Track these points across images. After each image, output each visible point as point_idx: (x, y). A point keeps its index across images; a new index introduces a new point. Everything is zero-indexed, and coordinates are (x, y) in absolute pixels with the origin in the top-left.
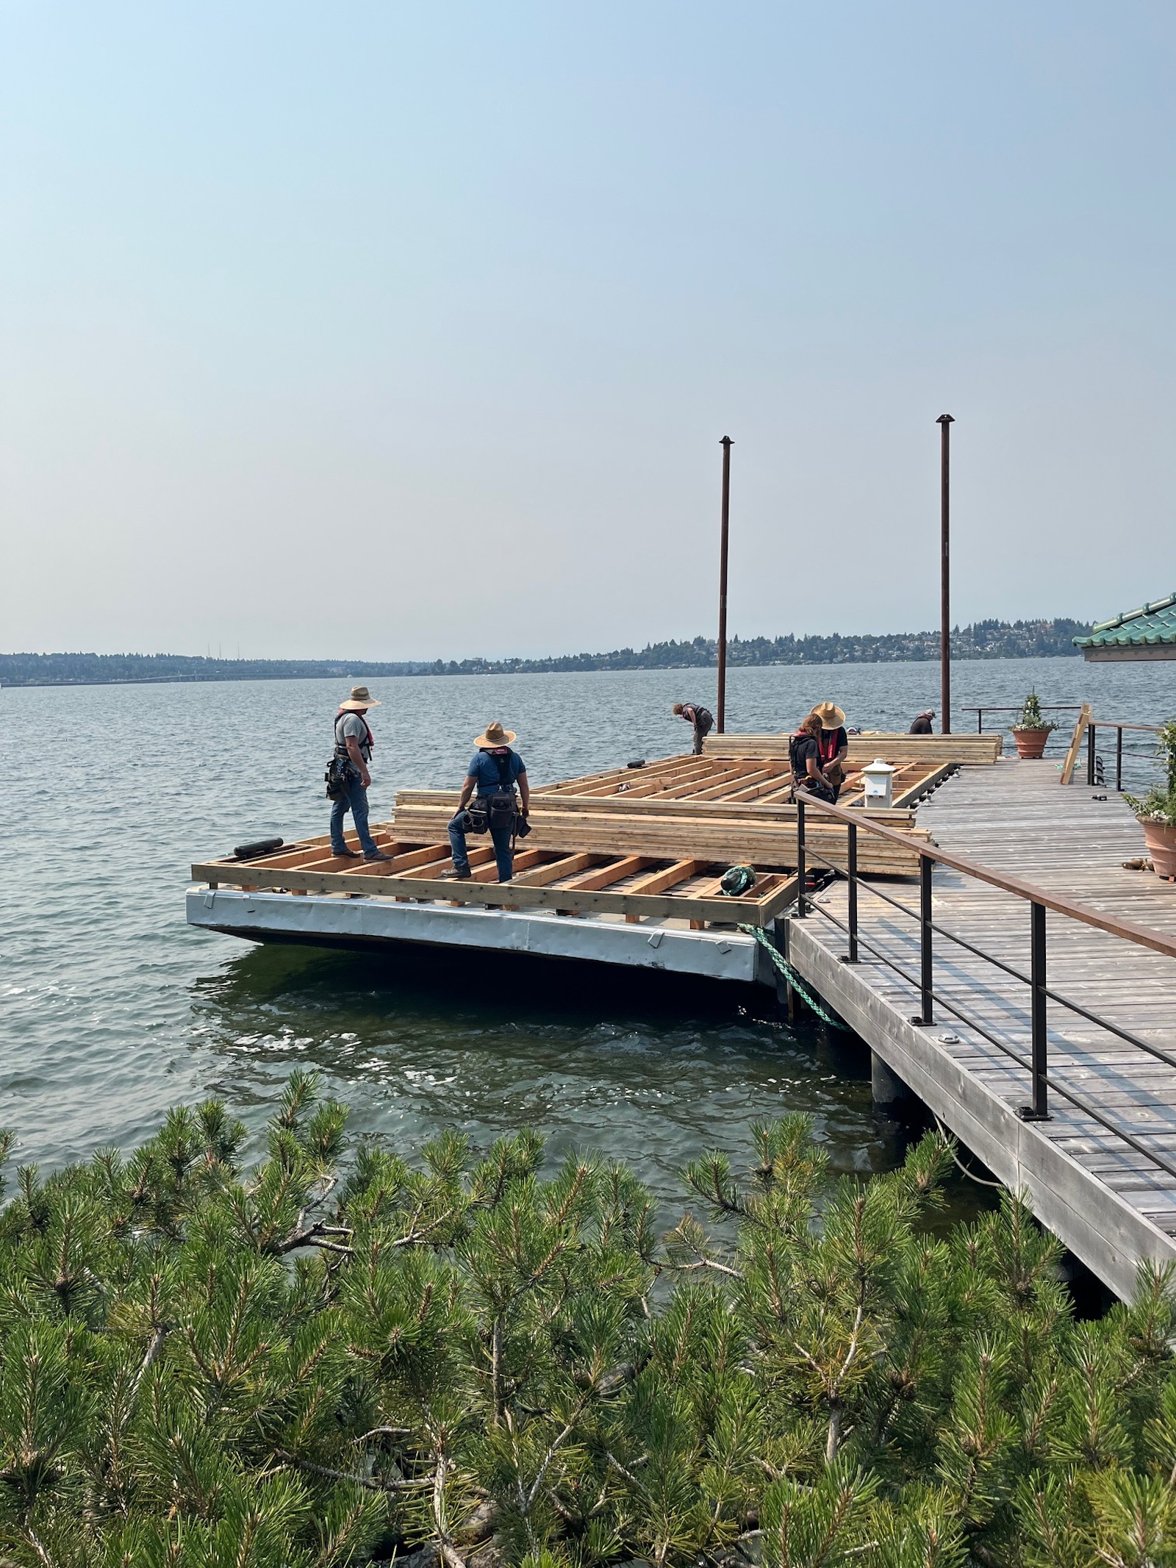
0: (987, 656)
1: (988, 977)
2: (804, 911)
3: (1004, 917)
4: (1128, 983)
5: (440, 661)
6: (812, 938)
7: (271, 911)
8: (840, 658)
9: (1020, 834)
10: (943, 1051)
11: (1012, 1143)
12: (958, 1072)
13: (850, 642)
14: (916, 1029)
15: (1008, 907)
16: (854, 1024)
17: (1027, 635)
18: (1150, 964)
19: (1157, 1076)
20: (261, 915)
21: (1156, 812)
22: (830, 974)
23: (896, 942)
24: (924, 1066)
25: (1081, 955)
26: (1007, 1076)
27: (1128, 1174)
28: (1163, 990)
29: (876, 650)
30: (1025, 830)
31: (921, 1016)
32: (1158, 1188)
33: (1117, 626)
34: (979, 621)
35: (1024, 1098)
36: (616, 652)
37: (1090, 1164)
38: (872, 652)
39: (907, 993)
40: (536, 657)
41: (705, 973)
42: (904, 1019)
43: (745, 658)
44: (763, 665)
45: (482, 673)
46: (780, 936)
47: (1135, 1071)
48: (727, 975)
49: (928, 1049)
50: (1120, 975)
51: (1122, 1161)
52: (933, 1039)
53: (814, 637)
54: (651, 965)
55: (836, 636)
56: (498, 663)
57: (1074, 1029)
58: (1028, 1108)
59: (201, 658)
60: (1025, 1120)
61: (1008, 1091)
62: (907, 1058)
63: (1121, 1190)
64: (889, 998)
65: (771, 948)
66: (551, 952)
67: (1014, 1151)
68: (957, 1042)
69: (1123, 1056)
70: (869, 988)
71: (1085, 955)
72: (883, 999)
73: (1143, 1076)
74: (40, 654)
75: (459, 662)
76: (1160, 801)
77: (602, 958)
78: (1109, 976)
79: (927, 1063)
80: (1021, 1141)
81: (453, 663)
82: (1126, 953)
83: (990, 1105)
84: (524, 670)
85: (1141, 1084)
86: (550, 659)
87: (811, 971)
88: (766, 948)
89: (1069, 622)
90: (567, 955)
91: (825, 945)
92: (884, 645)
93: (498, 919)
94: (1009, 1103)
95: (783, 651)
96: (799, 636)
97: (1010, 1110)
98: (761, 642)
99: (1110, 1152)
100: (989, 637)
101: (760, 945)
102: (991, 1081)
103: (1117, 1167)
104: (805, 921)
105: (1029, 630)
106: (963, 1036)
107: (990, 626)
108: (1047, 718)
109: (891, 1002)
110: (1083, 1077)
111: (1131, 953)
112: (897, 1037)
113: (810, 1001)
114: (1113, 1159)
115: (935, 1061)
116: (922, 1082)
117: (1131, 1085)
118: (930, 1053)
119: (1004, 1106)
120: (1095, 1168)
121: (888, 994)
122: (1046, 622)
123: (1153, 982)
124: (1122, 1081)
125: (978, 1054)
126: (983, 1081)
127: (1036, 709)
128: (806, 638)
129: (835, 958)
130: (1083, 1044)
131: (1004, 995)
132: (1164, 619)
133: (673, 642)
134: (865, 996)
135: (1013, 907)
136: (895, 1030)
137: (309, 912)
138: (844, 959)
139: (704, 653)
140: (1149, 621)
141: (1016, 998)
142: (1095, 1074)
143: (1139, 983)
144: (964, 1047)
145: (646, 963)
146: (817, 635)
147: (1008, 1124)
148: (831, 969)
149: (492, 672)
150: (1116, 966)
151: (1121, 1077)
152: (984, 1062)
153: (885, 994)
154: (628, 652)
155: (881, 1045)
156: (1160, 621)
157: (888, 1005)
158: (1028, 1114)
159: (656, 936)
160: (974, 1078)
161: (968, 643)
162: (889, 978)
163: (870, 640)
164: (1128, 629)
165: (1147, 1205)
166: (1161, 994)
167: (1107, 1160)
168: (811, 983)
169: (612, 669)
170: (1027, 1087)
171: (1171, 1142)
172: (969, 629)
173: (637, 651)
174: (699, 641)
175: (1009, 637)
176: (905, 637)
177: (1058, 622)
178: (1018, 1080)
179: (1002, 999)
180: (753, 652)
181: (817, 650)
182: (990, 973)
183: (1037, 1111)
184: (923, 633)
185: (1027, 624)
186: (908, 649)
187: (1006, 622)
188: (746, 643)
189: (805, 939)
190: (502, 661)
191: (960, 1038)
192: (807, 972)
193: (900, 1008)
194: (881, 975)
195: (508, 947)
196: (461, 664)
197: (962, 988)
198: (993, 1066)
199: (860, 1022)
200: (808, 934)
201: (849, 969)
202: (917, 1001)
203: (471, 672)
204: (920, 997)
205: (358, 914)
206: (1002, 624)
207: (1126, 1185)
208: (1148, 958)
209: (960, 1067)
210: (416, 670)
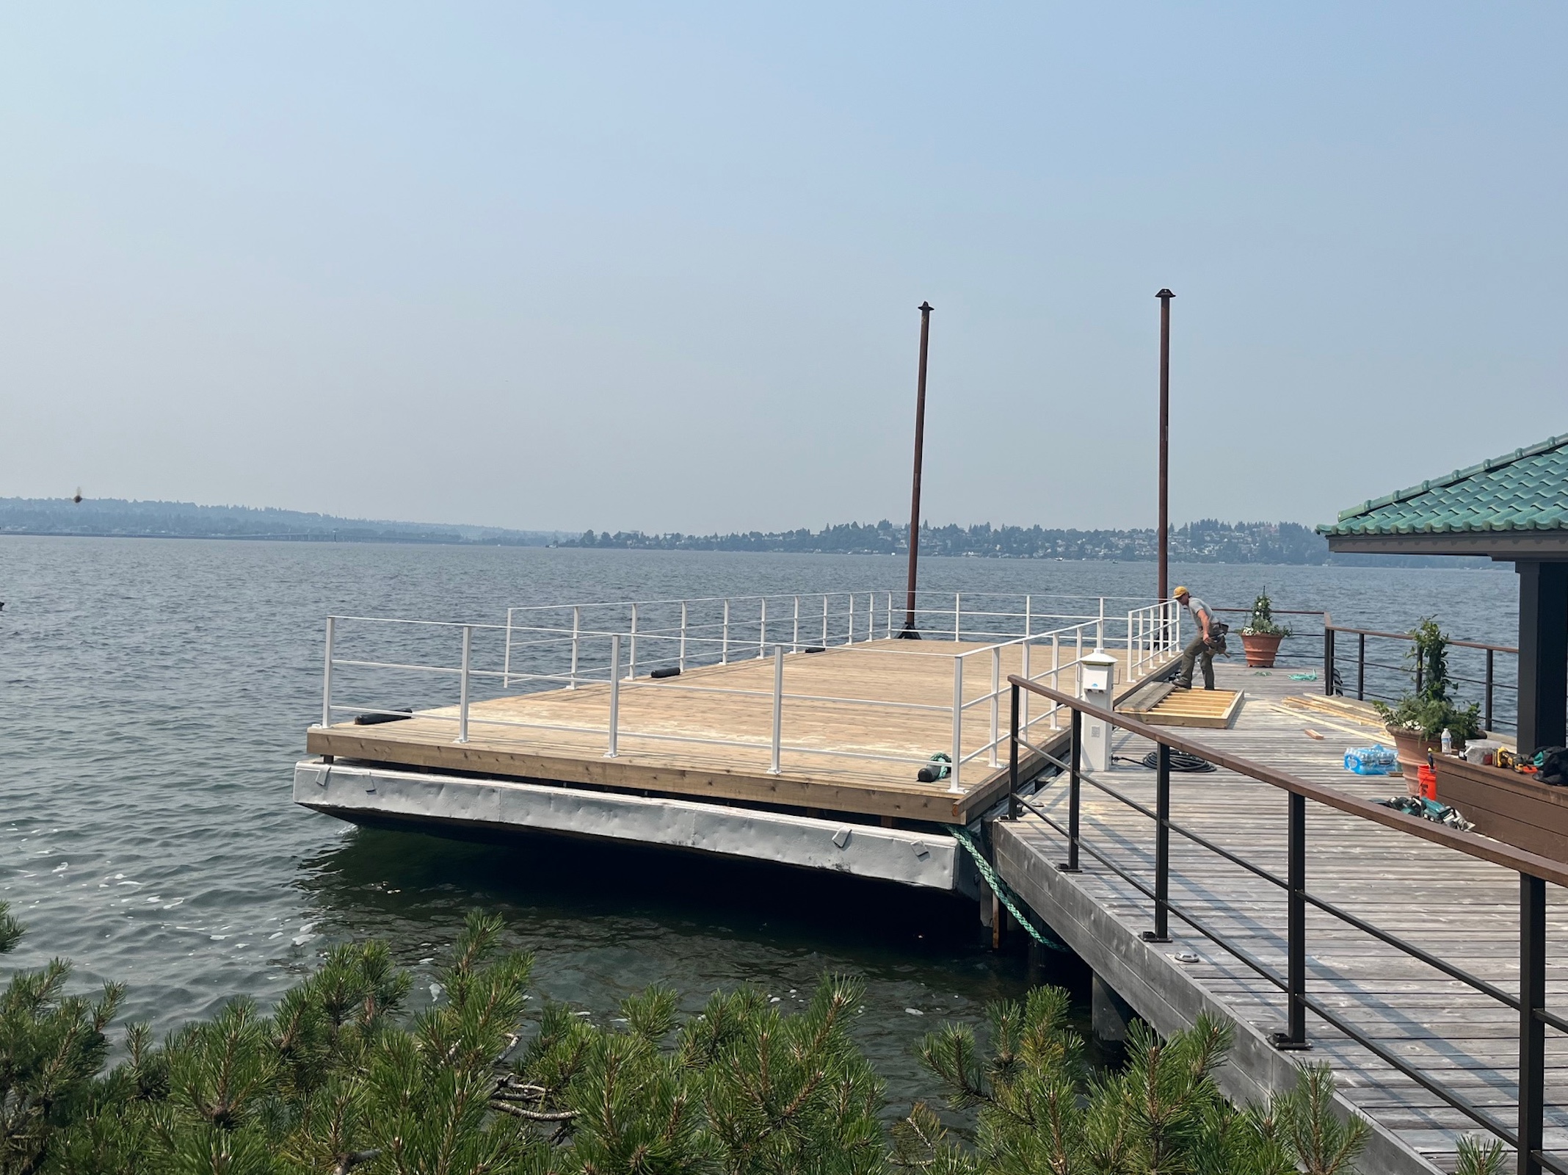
0: (1206, 559)
1: (1227, 894)
2: (1015, 814)
3: (1241, 831)
4: (1386, 907)
5: (590, 532)
6: (1025, 843)
7: (393, 792)
8: (1041, 553)
9: (1254, 745)
10: (1180, 969)
11: (1263, 1077)
12: (1199, 994)
13: (1053, 536)
14: (1148, 945)
15: (1244, 821)
16: (1074, 943)
17: (1250, 539)
18: (1410, 888)
19: (1426, 1007)
20: (382, 795)
21: (1409, 723)
22: (1046, 885)
23: (1120, 852)
24: (1157, 988)
25: (1331, 876)
26: (1256, 1000)
27: (1401, 1110)
28: (1425, 916)
29: (1082, 547)
30: (1257, 741)
31: (1154, 932)
32: (1435, 1126)
33: (1365, 514)
34: (1197, 520)
35: (1277, 1025)
36: (791, 532)
37: (1358, 1099)
38: (1077, 548)
39: (1137, 906)
40: (700, 534)
41: (897, 878)
42: (1135, 934)
43: (935, 547)
44: (955, 555)
45: (638, 547)
46: (986, 840)
47: (1401, 1001)
48: (922, 881)
49: (1163, 968)
50: (1377, 899)
51: (1394, 1096)
52: (1170, 956)
53: (1012, 528)
54: (834, 868)
55: (1037, 527)
56: (657, 537)
57: (1329, 953)
58: (1282, 1035)
59: (317, 515)
60: (1280, 1049)
61: (1258, 1016)
62: (1136, 979)
63: (1394, 1128)
64: (1116, 911)
65: (975, 854)
66: (719, 849)
67: (1267, 1086)
68: (1197, 961)
69: (1386, 984)
70: (1093, 899)
71: (1335, 876)
72: (1109, 912)
73: (1411, 1007)
74: (131, 501)
75: (612, 535)
76: (1414, 710)
77: (778, 858)
78: (1365, 899)
79: (1163, 985)
80: (1274, 1072)
81: (605, 535)
82: (1381, 876)
83: (1238, 1032)
84: (686, 547)
85: (1410, 1015)
86: (716, 536)
87: (1023, 882)
88: (970, 854)
89: (1296, 526)
90: (738, 853)
91: (1041, 852)
92: (1089, 542)
93: (660, 808)
94: (1261, 1030)
95: (977, 541)
96: (996, 526)
97: (1262, 1037)
98: (953, 529)
99: (1378, 1086)
100: (1208, 539)
101: (961, 848)
102: (1237, 1004)
103: (1388, 1102)
104: (1015, 825)
105: (1252, 534)
106: (1203, 955)
107: (1208, 525)
108: (1280, 622)
109: (1119, 915)
110: (1343, 1005)
111: (1387, 876)
112: (1125, 956)
113: (1018, 915)
114: (1383, 1095)
115: (1172, 982)
116: (1155, 1008)
117: (1399, 1015)
118: (1166, 973)
119: (1255, 1032)
120: (1363, 1104)
121: (1115, 907)
122: (1270, 525)
123: (1413, 908)
124: (1388, 1011)
125: (1221, 975)
126: (1229, 1004)
127: (1266, 612)
128: (1003, 529)
129: (1053, 866)
130: (1341, 970)
131: (1247, 914)
132: (1417, 507)
133: (855, 524)
134: (1087, 908)
135: (1251, 821)
136: (1123, 948)
137: (439, 793)
138: (1063, 867)
139: (889, 539)
140: (1400, 509)
141: (1260, 917)
142: (1356, 1002)
143: (1398, 908)
144: (1204, 965)
145: (829, 866)
146: (1016, 525)
147: (1259, 1055)
148: (1048, 879)
149: (649, 547)
150: (1371, 889)
151: (1386, 1007)
152: (1229, 985)
153: (1111, 906)
154: (804, 534)
155: (1106, 967)
156: (1413, 510)
157: (1115, 918)
158: (1282, 1042)
159: (841, 834)
160: (1221, 1001)
161: (1184, 544)
162: (1115, 889)
163: (1074, 534)
164: (1376, 517)
165: (1424, 1145)
166: (1424, 921)
167: (1376, 1095)
168: (1023, 896)
169: (786, 550)
170: (1281, 1013)
171: (1446, 1078)
172: (1185, 528)
173: (815, 532)
174: (885, 525)
175: (1230, 540)
176: (1114, 534)
177: (1284, 527)
178: (1269, 1004)
179: (1245, 917)
180: (944, 541)
181: (1015, 542)
182: (1229, 890)
183: (1295, 1037)
184: (1134, 531)
185: (1250, 527)
186: (1117, 546)
187: (1226, 523)
188: (936, 530)
189: (1016, 844)
190: (661, 537)
191: (1200, 957)
192: (1018, 885)
193: (1130, 922)
194: (1106, 887)
195: (669, 842)
196: (615, 537)
197: (1198, 904)
198: (1240, 988)
199: (1080, 938)
200: (1021, 840)
201: (1070, 878)
202: (1149, 915)
203: (624, 546)
204: (1153, 912)
205: (496, 797)
206: (1222, 525)
207: (1400, 1121)
208: (1407, 882)
209: (1201, 988)
210: (563, 540)
